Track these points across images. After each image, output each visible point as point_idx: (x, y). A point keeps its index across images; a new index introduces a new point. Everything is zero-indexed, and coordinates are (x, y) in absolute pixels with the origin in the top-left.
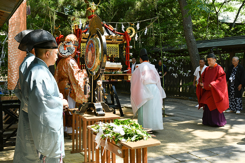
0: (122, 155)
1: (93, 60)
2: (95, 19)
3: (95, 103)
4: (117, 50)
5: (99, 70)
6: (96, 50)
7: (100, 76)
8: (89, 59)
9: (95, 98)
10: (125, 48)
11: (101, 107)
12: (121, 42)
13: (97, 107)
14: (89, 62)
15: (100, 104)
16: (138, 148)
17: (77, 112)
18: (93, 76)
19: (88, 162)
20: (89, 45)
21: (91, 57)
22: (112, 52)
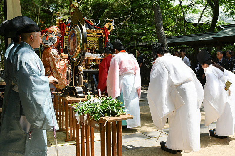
0: (99, 128)
1: (74, 48)
2: (77, 11)
3: (76, 86)
4: (97, 43)
5: (80, 57)
6: (78, 39)
7: (80, 62)
8: (71, 48)
9: (76, 82)
10: (104, 41)
11: (82, 90)
12: (100, 35)
13: (77, 90)
14: (71, 50)
15: (81, 87)
16: (113, 121)
17: (59, 94)
18: (75, 62)
19: (70, 139)
20: (71, 35)
21: (73, 46)
22: (92, 44)
